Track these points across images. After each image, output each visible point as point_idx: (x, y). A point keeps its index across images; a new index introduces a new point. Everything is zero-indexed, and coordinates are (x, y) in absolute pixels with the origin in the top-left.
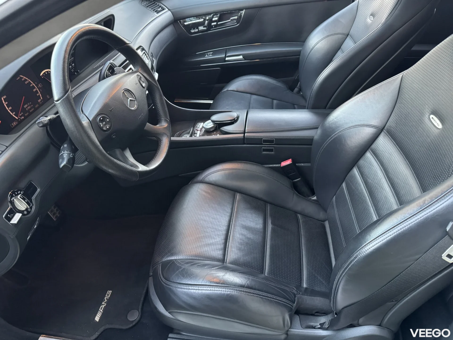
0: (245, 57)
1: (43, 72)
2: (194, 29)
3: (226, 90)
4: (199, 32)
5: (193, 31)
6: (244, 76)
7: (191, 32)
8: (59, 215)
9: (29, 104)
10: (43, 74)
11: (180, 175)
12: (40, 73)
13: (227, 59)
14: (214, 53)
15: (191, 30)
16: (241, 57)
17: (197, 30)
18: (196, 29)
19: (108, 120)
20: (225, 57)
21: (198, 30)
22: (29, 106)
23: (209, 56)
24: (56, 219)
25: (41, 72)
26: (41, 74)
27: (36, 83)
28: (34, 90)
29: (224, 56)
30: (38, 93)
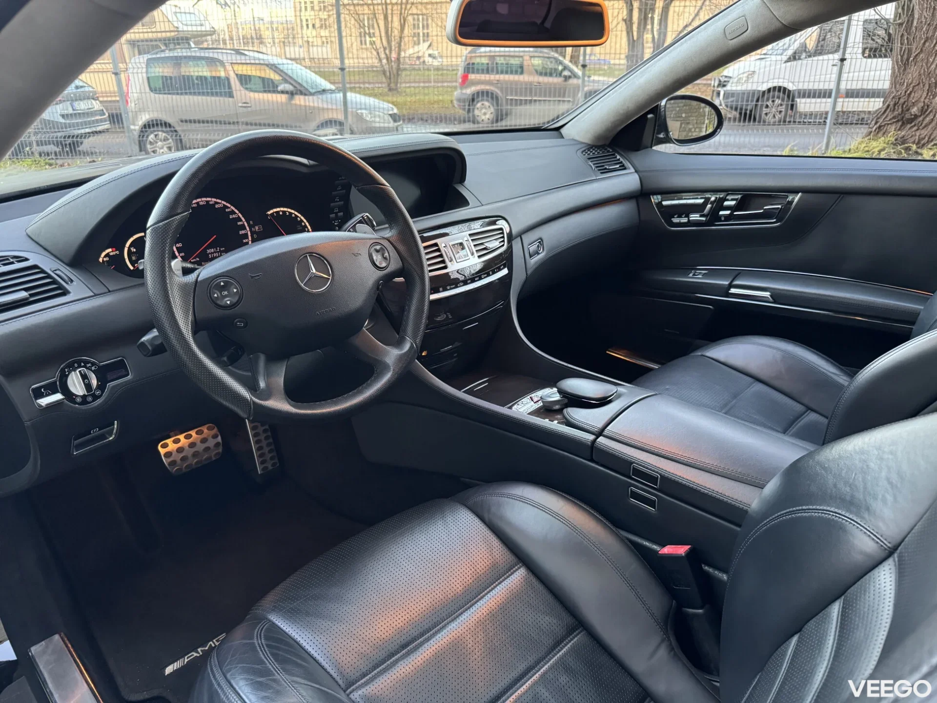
0: (777, 296)
1: (275, 210)
2: (680, 216)
3: (700, 354)
4: (690, 223)
5: (676, 220)
6: (756, 336)
7: (672, 221)
8: (270, 468)
9: (220, 249)
10: (273, 213)
11: (462, 479)
12: (269, 210)
13: (733, 291)
14: (711, 274)
15: (674, 217)
16: (767, 294)
17: (685, 220)
18: (685, 217)
19: (235, 290)
20: (731, 286)
21: (689, 219)
22: (218, 252)
23: (698, 277)
24: (262, 472)
25: (272, 209)
26: (269, 213)
27: (251, 222)
28: (242, 232)
29: (727, 283)
30: (248, 238)
